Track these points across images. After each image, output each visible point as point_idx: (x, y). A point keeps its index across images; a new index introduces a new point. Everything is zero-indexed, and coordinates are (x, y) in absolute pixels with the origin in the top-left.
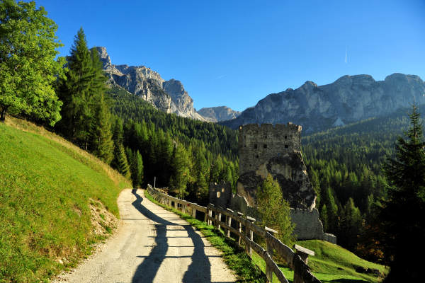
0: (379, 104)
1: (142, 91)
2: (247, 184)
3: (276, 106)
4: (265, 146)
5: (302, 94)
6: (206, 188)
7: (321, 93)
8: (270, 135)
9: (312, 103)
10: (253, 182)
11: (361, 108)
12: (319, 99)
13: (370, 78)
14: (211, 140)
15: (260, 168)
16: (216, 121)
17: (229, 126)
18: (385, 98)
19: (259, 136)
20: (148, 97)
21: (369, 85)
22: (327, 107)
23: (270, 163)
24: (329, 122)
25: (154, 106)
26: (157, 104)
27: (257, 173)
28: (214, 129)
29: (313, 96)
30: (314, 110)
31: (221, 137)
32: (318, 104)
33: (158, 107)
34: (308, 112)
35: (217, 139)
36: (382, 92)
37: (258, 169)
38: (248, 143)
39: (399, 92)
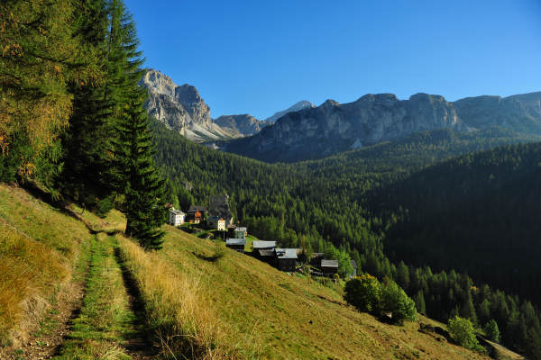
0: (400, 126)
1: (154, 110)
5: (322, 112)
7: (342, 113)
9: (331, 123)
11: (381, 130)
12: (339, 120)
13: (393, 97)
18: (407, 118)
20: (161, 116)
21: (392, 104)
22: (346, 128)
24: (347, 144)
25: (168, 126)
26: (170, 122)
29: (333, 116)
30: (333, 130)
32: (337, 124)
33: (171, 125)
34: (327, 132)
36: (404, 112)
39: (421, 113)
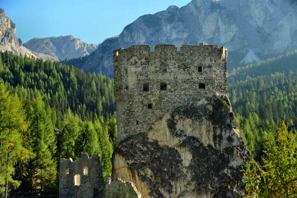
2: (133, 157)
3: (152, 35)
4: (163, 86)
5: (192, 13)
6: (53, 170)
7: (223, 11)
8: (172, 66)
9: (208, 28)
10: (144, 153)
11: (286, 34)
14: (51, 89)
15: (156, 127)
16: (56, 59)
17: (80, 67)
19: (152, 68)
22: (231, 34)
23: (173, 116)
27: (151, 136)
28: (55, 72)
31: (68, 84)
32: (218, 29)
35: (62, 87)
37: (151, 128)
38: (131, 81)
